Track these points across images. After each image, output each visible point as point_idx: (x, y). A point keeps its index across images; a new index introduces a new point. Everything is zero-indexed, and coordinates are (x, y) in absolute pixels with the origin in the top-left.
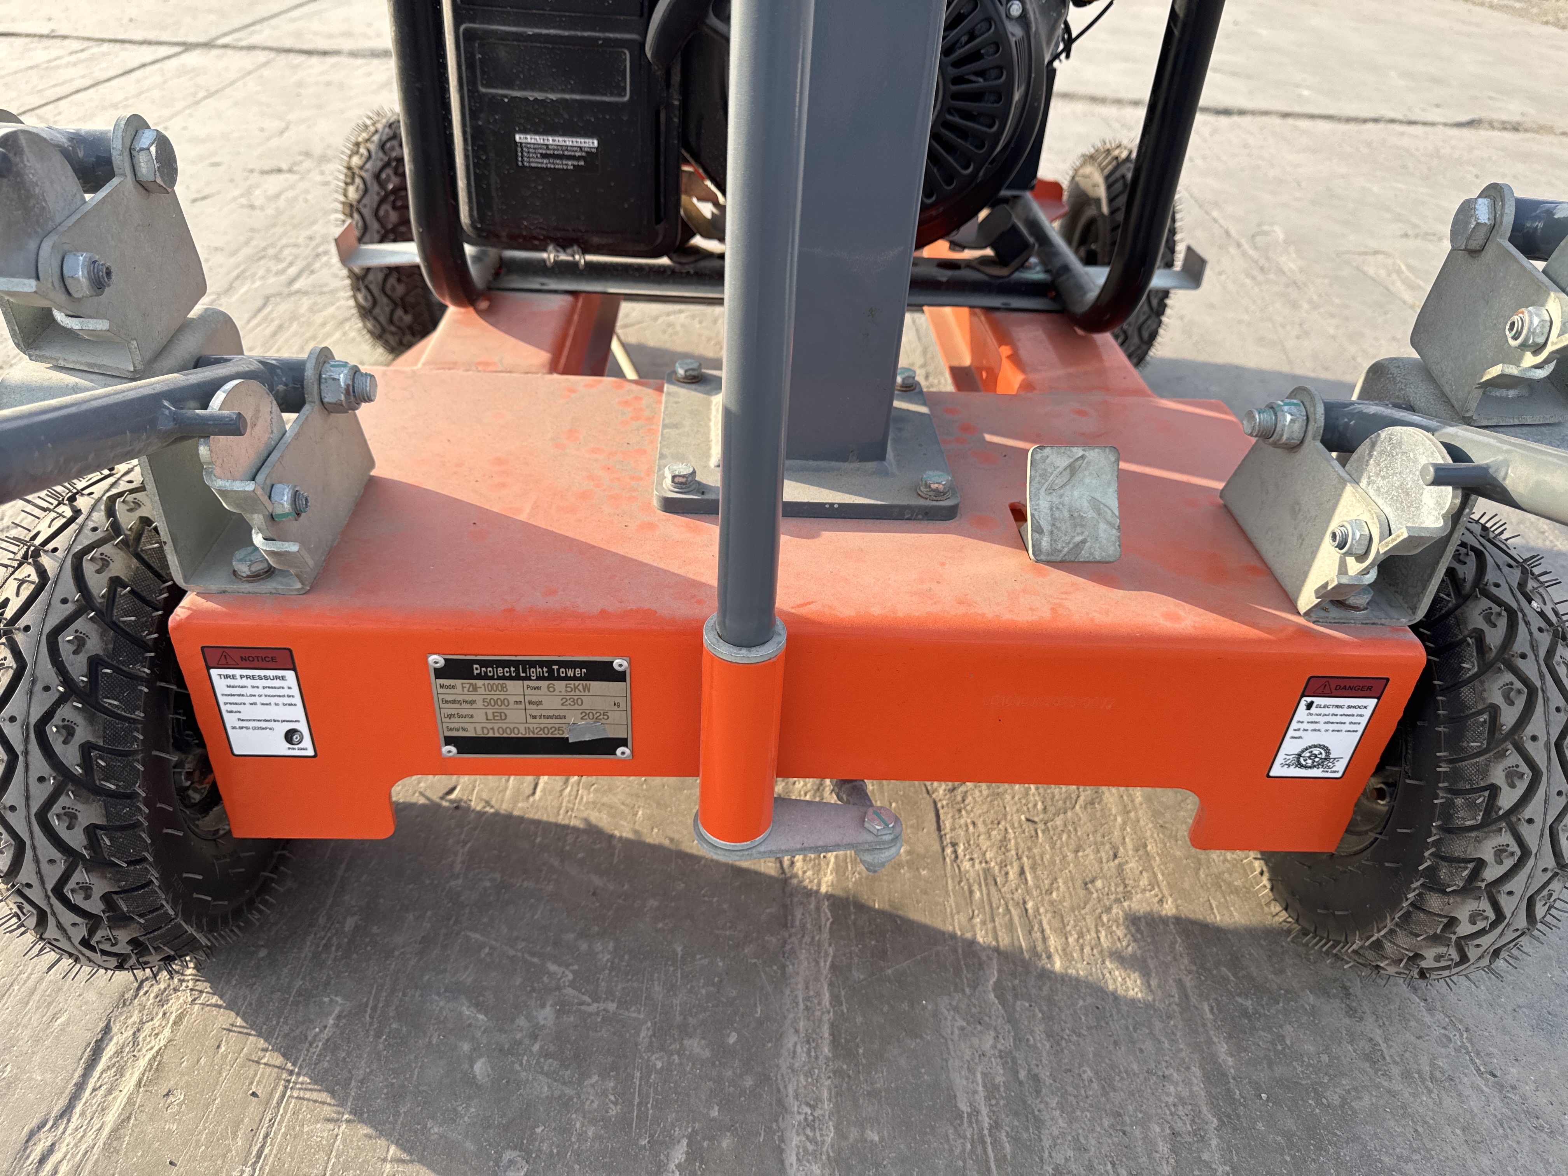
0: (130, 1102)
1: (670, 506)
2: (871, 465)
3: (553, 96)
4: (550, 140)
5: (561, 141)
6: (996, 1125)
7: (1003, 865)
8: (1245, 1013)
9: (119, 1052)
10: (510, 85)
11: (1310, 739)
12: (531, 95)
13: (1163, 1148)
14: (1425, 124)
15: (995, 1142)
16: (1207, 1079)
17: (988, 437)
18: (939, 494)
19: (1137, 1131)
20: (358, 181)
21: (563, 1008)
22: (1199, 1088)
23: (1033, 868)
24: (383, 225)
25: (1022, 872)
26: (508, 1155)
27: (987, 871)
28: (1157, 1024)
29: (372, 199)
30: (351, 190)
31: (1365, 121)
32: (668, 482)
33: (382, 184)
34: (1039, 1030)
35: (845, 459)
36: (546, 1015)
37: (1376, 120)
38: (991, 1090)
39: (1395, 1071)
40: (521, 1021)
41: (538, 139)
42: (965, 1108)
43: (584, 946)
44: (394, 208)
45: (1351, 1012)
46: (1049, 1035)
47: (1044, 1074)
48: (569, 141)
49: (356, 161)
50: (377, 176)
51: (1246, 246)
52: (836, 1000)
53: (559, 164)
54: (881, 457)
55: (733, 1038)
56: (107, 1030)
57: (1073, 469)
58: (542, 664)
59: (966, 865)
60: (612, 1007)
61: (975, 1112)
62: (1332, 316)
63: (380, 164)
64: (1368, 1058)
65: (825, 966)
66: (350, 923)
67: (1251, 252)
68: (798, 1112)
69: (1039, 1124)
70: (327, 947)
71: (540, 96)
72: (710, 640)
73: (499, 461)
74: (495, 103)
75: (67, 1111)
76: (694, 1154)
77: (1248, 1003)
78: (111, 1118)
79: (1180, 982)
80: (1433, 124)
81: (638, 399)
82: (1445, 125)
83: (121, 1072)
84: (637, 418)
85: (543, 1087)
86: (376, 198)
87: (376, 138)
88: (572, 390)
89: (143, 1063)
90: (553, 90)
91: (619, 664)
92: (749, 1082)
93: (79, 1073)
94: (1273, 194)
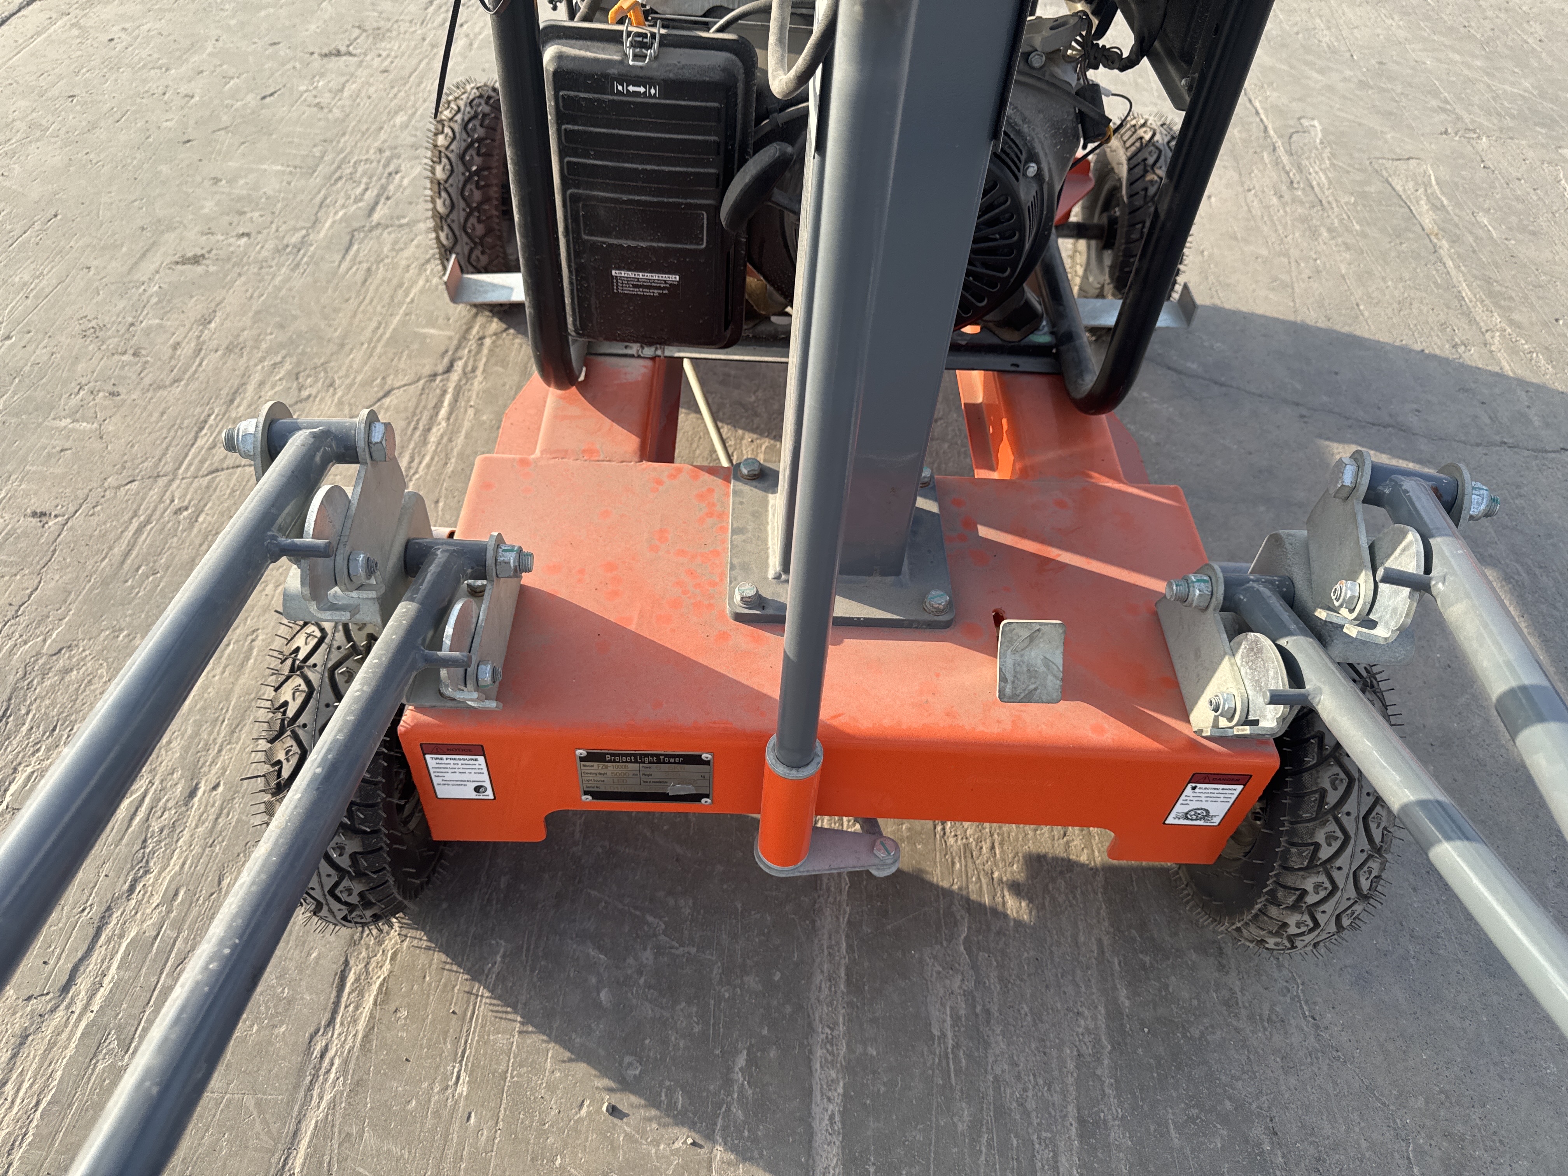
0: (372, 1016)
1: (739, 618)
2: (890, 579)
3: (643, 244)
4: (640, 275)
5: (649, 276)
6: (957, 1046)
7: (979, 841)
8: (1144, 967)
9: (358, 979)
10: (607, 234)
11: (1195, 805)
12: (625, 243)
13: (1071, 1065)
15: (956, 1057)
16: (1109, 1016)
17: (981, 530)
19: (1054, 1053)
20: (444, 160)
21: (659, 951)
22: (1102, 1023)
23: (1002, 844)
24: (468, 205)
25: (993, 847)
26: (628, 1059)
27: (966, 846)
28: (1079, 972)
29: (458, 180)
30: (439, 169)
32: (737, 598)
33: (467, 166)
34: (994, 974)
35: (870, 574)
36: (647, 956)
38: (956, 1019)
39: (1244, 1013)
40: (631, 961)
41: (631, 274)
42: (936, 1032)
43: (671, 902)
44: (478, 187)
45: (1221, 968)
46: (1001, 979)
47: (994, 1009)
48: (655, 276)
49: (441, 140)
50: (462, 157)
51: (1281, 151)
52: (850, 948)
53: (647, 292)
54: (898, 573)
55: (777, 976)
56: (346, 963)
57: (1031, 638)
58: (652, 755)
59: (951, 840)
60: (693, 950)
61: (943, 1035)
63: (464, 145)
64: (1226, 1003)
65: (843, 921)
67: (1285, 159)
68: (822, 1032)
69: (987, 1045)
70: (489, 900)
71: (633, 244)
72: (770, 759)
74: (595, 248)
75: (331, 1022)
76: (751, 1061)
77: (1147, 959)
78: (361, 1026)
79: (1099, 941)
81: (710, 491)
83: (361, 994)
84: (710, 514)
85: (648, 1011)
86: (462, 178)
87: (459, 117)
88: (659, 482)
89: (375, 987)
90: (643, 240)
91: (706, 756)
92: (788, 1009)
93: (334, 994)
94: (1322, 71)
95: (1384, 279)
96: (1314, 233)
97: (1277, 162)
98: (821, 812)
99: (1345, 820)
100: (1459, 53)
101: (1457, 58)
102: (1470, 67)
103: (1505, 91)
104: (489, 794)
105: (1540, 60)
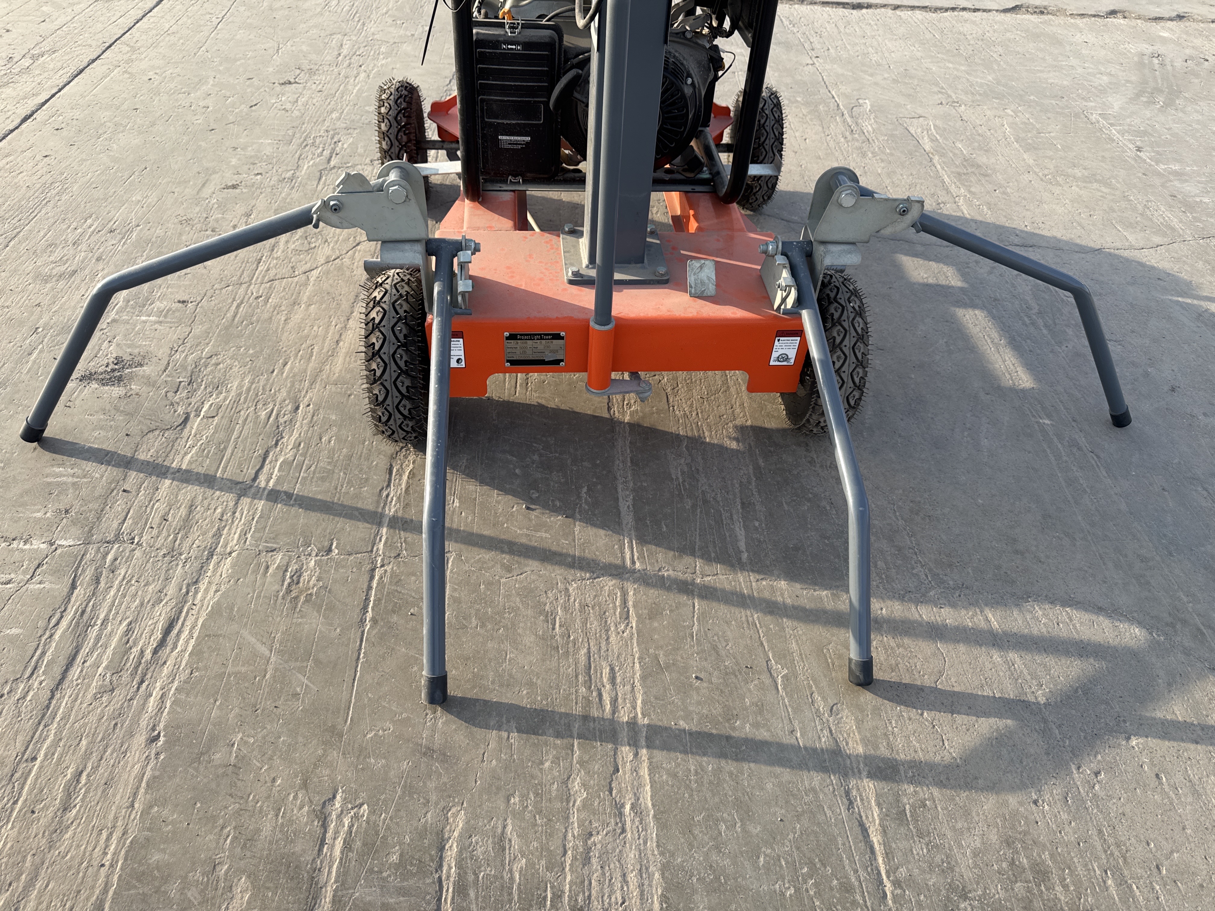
0: (408, 482)
1: (571, 282)
2: (639, 265)
4: (512, 138)
5: (516, 138)
6: (684, 481)
7: (690, 412)
8: (770, 451)
9: (398, 471)
11: (781, 352)
13: (737, 486)
14: (984, 11)
15: (684, 485)
16: (754, 469)
17: (682, 252)
18: (662, 275)
19: (729, 482)
20: (386, 120)
21: (541, 455)
22: (751, 471)
23: (702, 413)
24: (400, 144)
25: (697, 414)
26: (532, 491)
27: (685, 414)
28: (740, 455)
29: (394, 130)
30: (383, 125)
31: (947, 10)
32: (570, 274)
33: (398, 123)
34: (700, 458)
35: (630, 263)
36: (536, 457)
37: (953, 9)
38: (683, 473)
39: (818, 465)
40: (528, 459)
41: (508, 138)
42: (674, 477)
43: (544, 439)
44: (405, 134)
45: (807, 450)
46: (703, 459)
47: (701, 469)
48: (519, 138)
49: (383, 110)
50: (396, 118)
51: (847, 116)
52: (632, 451)
53: (515, 147)
54: (643, 262)
55: (598, 462)
56: (391, 465)
57: (701, 267)
58: (538, 334)
59: (677, 412)
60: (557, 455)
61: (677, 478)
62: (882, 161)
63: (396, 112)
64: (809, 462)
65: (628, 443)
66: (462, 435)
67: (849, 120)
68: (621, 480)
69: (698, 481)
70: (456, 441)
71: (509, 122)
72: (592, 324)
73: (508, 268)
75: (389, 485)
76: (589, 489)
77: (772, 449)
78: (403, 486)
79: (750, 444)
80: (990, 11)
81: (551, 240)
82: (997, 11)
83: (401, 476)
84: (552, 249)
85: (539, 475)
86: (396, 130)
87: (392, 97)
88: (526, 238)
89: (407, 474)
90: (514, 120)
91: (563, 334)
92: (605, 472)
93: (388, 476)
94: (871, 75)
95: (902, 175)
96: (864, 155)
97: (844, 121)
98: (614, 370)
99: (844, 349)
100: (952, 63)
101: (951, 65)
102: (958, 70)
103: (977, 82)
104: (463, 364)
105: (999, 65)
